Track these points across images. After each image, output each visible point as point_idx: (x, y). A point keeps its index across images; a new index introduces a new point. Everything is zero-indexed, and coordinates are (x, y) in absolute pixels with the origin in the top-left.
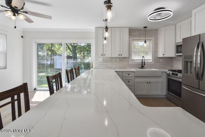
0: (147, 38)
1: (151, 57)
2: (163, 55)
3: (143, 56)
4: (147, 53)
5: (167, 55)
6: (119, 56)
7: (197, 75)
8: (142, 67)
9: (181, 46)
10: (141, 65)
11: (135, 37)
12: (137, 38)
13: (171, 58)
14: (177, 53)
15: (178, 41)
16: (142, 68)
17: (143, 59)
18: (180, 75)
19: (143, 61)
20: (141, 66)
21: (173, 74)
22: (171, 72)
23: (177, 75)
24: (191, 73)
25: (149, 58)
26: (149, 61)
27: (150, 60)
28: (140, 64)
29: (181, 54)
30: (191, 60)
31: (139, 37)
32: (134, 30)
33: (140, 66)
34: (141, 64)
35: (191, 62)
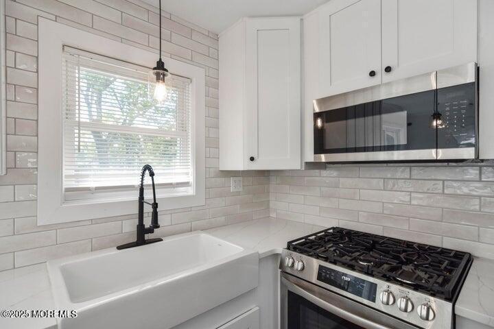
1: (191, 170)
2: (252, 159)
3: (147, 168)
4: (166, 147)
8: (143, 236)
10: (136, 222)
16: (140, 242)
19: (148, 196)
20: (135, 229)
26: (182, 192)
27: (186, 184)
28: (128, 217)
34: (137, 211)
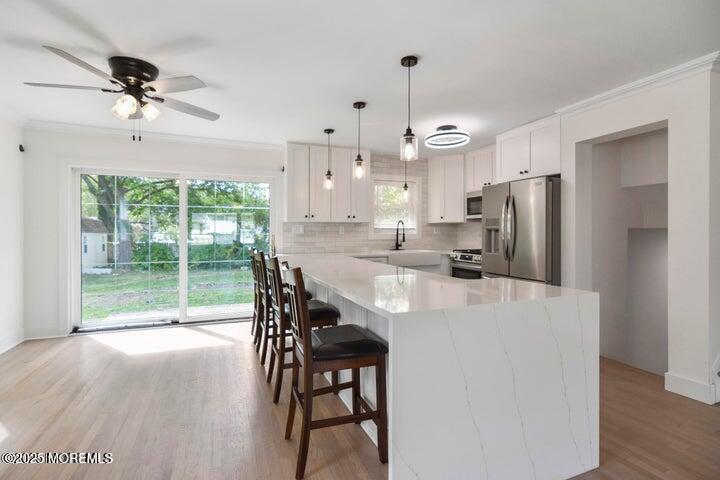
0: (409, 179)
1: (415, 223)
2: (442, 218)
3: (401, 221)
5: (448, 219)
6: (349, 220)
7: (506, 252)
9: (479, 199)
10: (396, 242)
11: (382, 172)
12: (386, 177)
13: (455, 226)
14: (469, 214)
15: (470, 189)
16: (397, 249)
17: (401, 226)
18: (476, 257)
19: (401, 232)
20: (395, 245)
21: (463, 257)
22: (459, 255)
23: (470, 258)
24: (497, 249)
25: (411, 224)
26: (412, 232)
27: (414, 229)
28: (392, 240)
29: (479, 216)
30: (496, 227)
31: (391, 173)
32: (378, 156)
33: (393, 244)
34: (396, 238)
35: (497, 231)
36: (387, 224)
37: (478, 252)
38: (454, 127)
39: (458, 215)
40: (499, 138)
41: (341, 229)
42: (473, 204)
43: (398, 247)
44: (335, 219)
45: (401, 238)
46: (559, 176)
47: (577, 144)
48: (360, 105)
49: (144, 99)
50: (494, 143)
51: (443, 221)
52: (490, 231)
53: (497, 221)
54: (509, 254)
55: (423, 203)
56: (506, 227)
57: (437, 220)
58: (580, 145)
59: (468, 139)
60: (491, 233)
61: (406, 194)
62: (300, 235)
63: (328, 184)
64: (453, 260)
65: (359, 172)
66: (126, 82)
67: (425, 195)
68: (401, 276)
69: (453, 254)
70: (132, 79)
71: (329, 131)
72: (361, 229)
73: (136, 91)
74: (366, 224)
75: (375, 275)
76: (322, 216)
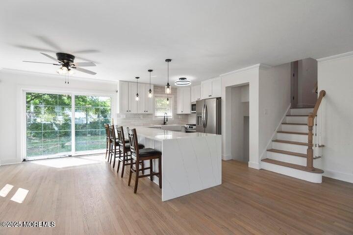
1: (172, 114)
3: (165, 113)
5: (185, 112)
6: (145, 113)
7: (204, 125)
9: (195, 105)
12: (160, 95)
13: (187, 115)
14: (192, 110)
15: (192, 101)
16: (164, 124)
17: (166, 115)
18: (194, 127)
21: (190, 127)
22: (188, 126)
23: (192, 127)
24: (201, 124)
25: (170, 114)
27: (171, 116)
29: (195, 111)
31: (162, 93)
32: (157, 87)
33: (163, 122)
35: (201, 117)
36: (160, 114)
37: (195, 125)
38: (186, 79)
39: (188, 111)
40: (202, 82)
41: (141, 116)
42: (193, 107)
43: (165, 123)
44: (139, 112)
45: (166, 120)
46: (221, 98)
47: (226, 87)
48: (150, 71)
49: (69, 68)
50: (200, 84)
51: (183, 113)
52: (198, 117)
53: (201, 114)
54: (205, 125)
55: (175, 106)
56: (203, 116)
57: (180, 113)
58: (227, 88)
59: (190, 83)
60: (199, 118)
61: (168, 102)
62: (125, 119)
63: (137, 99)
64: (186, 128)
65: (150, 95)
66: (63, 62)
67: (175, 102)
68: (166, 136)
69: (186, 126)
70: (65, 61)
71: (138, 78)
72: (150, 116)
73: (66, 65)
74: (151, 114)
75: (156, 135)
76: (134, 111)
